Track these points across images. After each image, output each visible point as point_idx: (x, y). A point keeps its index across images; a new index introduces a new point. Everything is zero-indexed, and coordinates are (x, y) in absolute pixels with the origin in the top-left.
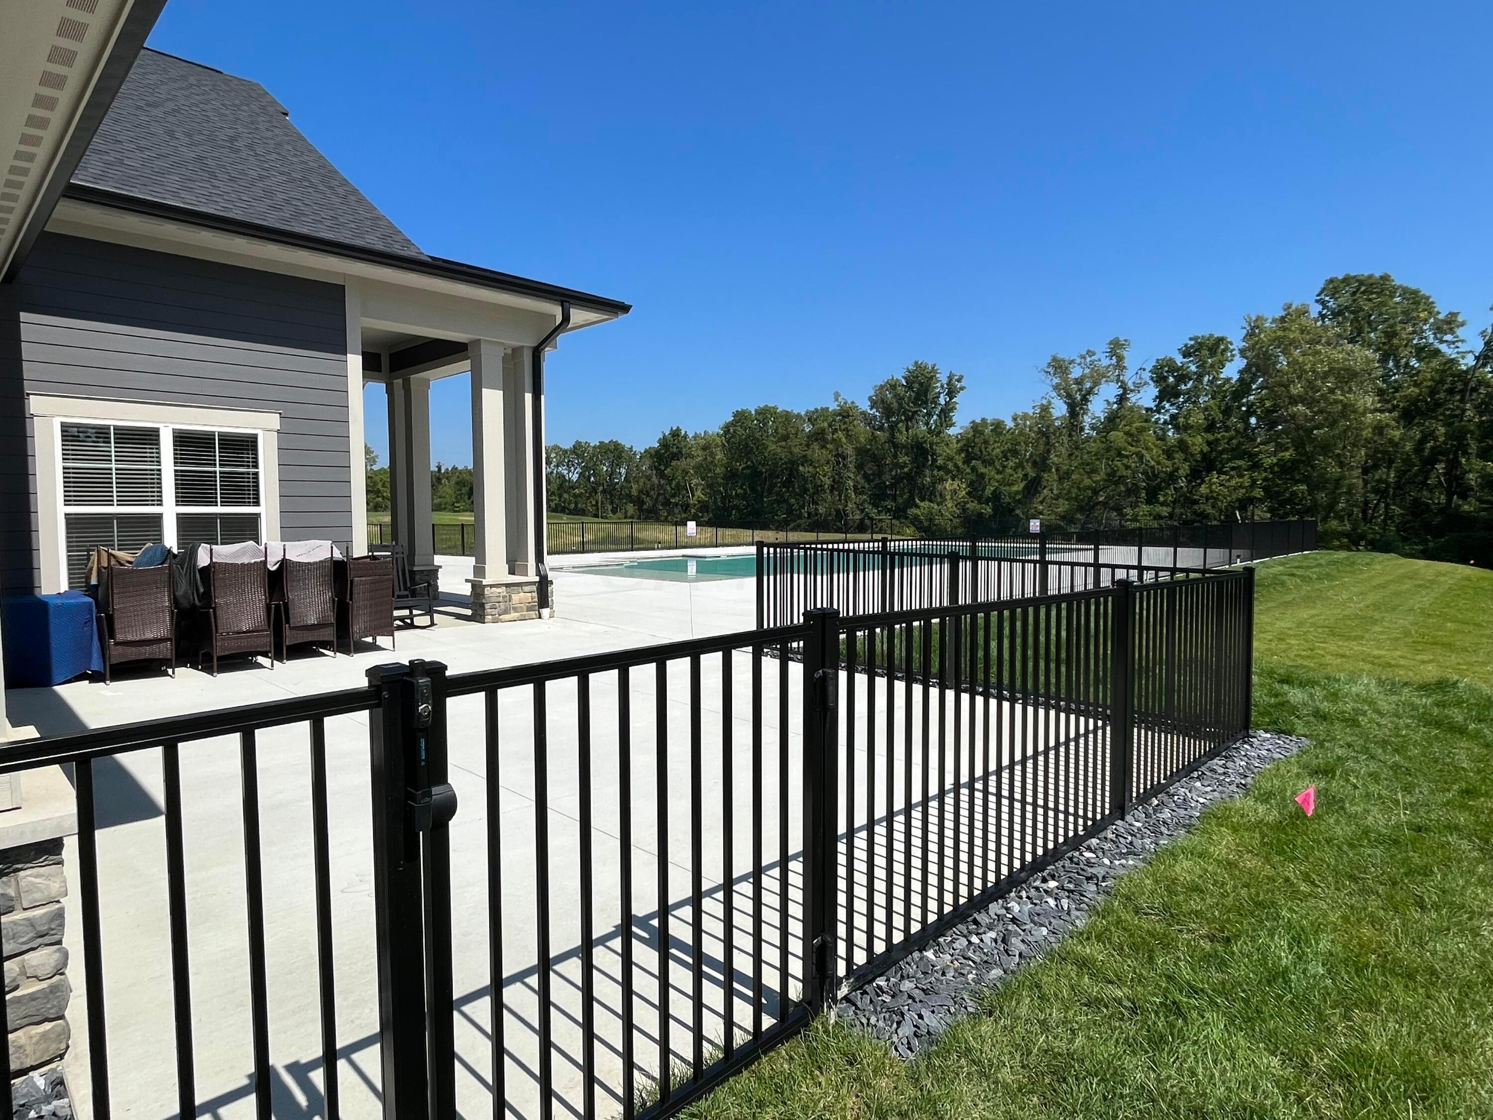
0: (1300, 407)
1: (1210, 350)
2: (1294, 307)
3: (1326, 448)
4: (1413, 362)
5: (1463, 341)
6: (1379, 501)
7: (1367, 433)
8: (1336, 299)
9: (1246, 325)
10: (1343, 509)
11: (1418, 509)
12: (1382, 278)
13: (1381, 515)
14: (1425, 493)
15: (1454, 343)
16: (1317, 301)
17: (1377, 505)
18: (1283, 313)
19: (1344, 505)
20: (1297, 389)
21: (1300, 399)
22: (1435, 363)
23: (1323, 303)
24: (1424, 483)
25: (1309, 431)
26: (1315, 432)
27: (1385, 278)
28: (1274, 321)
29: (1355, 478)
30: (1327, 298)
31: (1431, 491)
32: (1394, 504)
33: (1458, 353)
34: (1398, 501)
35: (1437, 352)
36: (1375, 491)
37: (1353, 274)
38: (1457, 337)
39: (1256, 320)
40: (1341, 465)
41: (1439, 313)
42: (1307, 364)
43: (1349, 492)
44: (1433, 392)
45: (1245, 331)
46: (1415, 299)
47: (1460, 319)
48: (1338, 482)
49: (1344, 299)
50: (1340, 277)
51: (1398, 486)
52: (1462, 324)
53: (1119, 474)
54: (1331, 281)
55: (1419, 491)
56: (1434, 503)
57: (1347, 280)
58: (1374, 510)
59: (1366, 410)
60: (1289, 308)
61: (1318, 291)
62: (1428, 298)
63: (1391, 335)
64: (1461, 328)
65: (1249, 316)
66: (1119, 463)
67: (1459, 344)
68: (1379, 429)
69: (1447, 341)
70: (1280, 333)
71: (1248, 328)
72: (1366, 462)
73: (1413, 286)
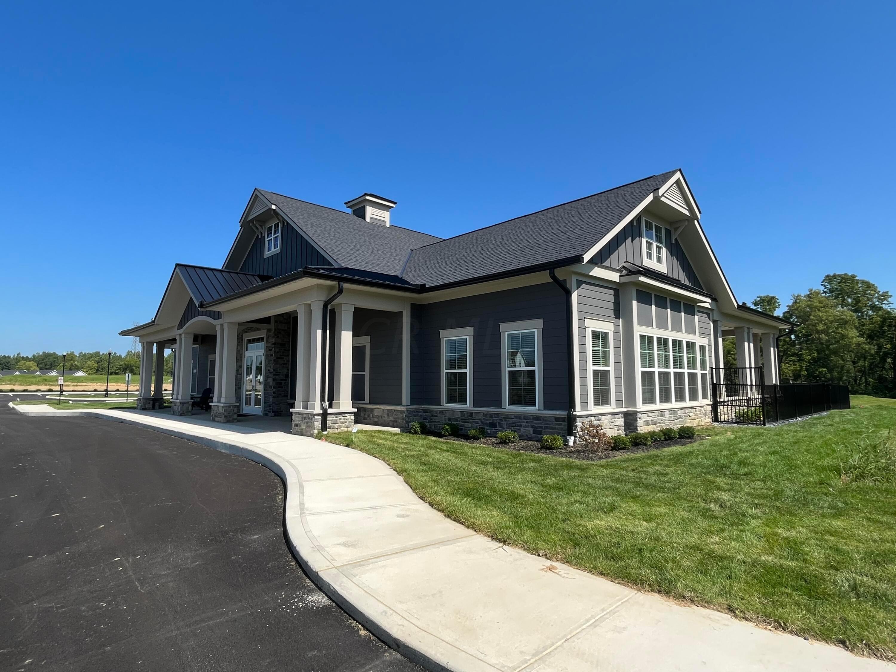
0: (823, 336)
1: (768, 302)
2: (813, 290)
3: (835, 353)
4: (870, 312)
5: (892, 304)
6: (862, 376)
7: (853, 346)
8: (831, 284)
9: (792, 298)
10: (846, 380)
11: (881, 379)
12: (851, 276)
13: (863, 383)
14: (884, 372)
15: (888, 304)
16: (822, 285)
17: (861, 378)
18: (809, 293)
19: (846, 378)
20: (820, 327)
21: (823, 332)
22: (880, 313)
23: (825, 286)
24: (883, 367)
25: (828, 347)
26: (831, 346)
27: (853, 276)
28: (805, 296)
29: (849, 366)
30: (826, 284)
31: (887, 371)
32: (869, 378)
33: (890, 309)
34: (871, 376)
35: (881, 308)
36: (860, 371)
37: (837, 274)
38: (889, 302)
39: (798, 296)
40: (843, 360)
41: (879, 292)
42: (823, 317)
43: (848, 371)
44: (881, 327)
45: (792, 301)
46: (868, 285)
47: (889, 294)
48: (842, 367)
49: (835, 285)
50: (832, 275)
51: (870, 369)
52: (891, 296)
53: (731, 362)
54: (828, 276)
55: (881, 371)
56: (889, 377)
57: (835, 276)
58: (860, 381)
59: (853, 337)
60: (811, 291)
61: (822, 280)
62: (874, 285)
63: (857, 301)
64: (890, 298)
65: (794, 294)
66: (730, 358)
67: (891, 305)
68: (858, 344)
69: (884, 303)
70: (809, 303)
71: (794, 300)
72: (854, 359)
73: (866, 279)
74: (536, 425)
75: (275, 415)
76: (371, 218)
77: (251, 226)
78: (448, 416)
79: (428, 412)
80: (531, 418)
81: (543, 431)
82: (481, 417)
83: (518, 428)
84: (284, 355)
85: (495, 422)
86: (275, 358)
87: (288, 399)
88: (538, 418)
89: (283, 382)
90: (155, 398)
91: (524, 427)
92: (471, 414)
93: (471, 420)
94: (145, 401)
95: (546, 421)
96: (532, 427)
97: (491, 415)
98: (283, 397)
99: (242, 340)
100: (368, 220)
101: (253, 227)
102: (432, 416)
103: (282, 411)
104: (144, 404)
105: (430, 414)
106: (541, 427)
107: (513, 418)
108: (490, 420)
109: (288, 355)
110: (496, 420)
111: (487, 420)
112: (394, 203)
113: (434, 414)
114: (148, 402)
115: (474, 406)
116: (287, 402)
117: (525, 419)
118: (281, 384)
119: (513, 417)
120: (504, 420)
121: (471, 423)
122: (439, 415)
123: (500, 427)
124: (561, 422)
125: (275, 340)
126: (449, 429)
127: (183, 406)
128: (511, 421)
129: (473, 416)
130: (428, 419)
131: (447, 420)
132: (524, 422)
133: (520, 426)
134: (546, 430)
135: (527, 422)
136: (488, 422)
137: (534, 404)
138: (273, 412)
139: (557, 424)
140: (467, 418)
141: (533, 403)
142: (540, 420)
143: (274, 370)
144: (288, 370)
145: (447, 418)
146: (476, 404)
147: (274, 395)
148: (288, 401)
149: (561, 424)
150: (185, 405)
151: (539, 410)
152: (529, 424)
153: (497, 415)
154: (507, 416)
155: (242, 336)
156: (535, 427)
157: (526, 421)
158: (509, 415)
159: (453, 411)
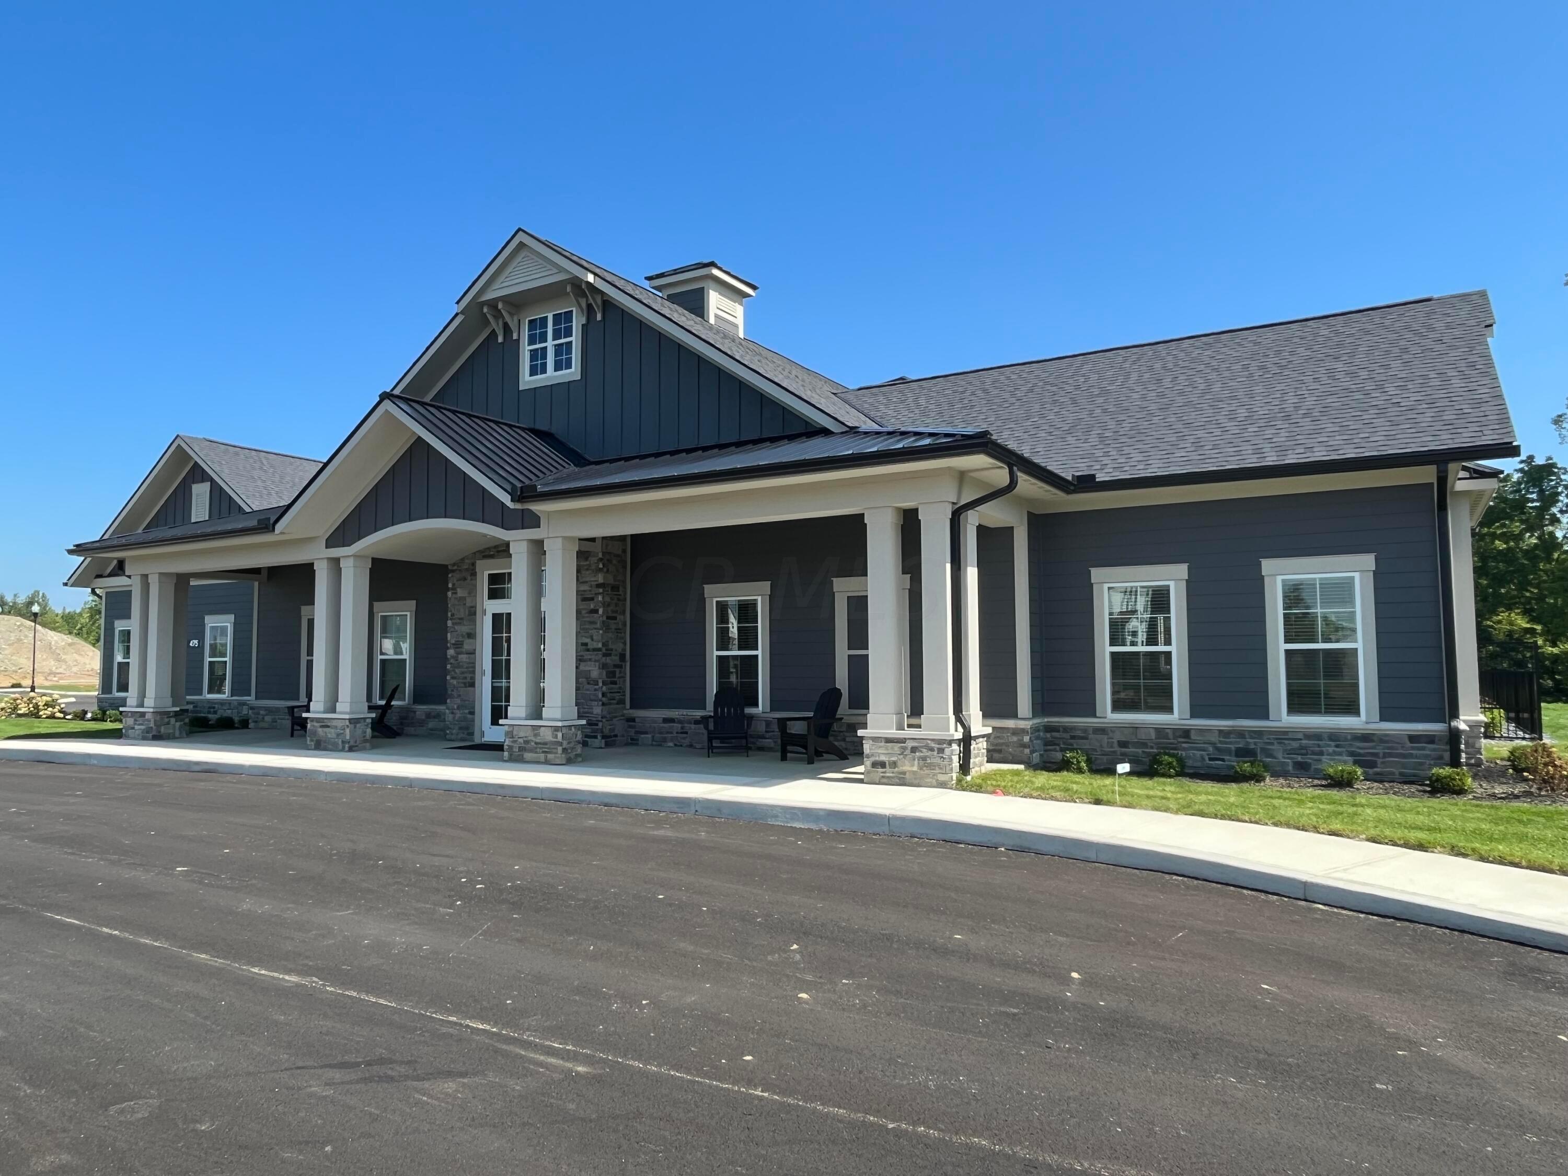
74: (1362, 751)
75: (608, 745)
76: (716, 316)
77: (485, 314)
78: (1118, 737)
79: (1058, 731)
80: (1349, 737)
81: (1379, 761)
82: (1214, 738)
83: (1315, 757)
84: (616, 612)
85: (1252, 746)
86: (605, 618)
87: (625, 708)
88: (1366, 738)
89: (618, 670)
90: (181, 710)
91: (1328, 755)
92: (1186, 733)
93: (1184, 745)
94: (158, 718)
95: (1387, 742)
96: (1352, 754)
97: (1241, 734)
98: (617, 704)
99: (474, 574)
100: (712, 320)
101: (489, 316)
102: (1073, 737)
103: (616, 736)
104: (158, 726)
105: (1067, 736)
106: (1376, 755)
107: (1301, 739)
108: (1238, 743)
109: (624, 613)
110: (1255, 744)
111: (1230, 743)
112: (754, 288)
113: (1079, 733)
114: (166, 720)
115: (1193, 715)
116: (623, 715)
117: (1331, 740)
118: (614, 673)
119: (1300, 736)
120: (1275, 742)
121: (1184, 749)
122: (1090, 736)
123: (1267, 757)
124: (1424, 745)
125: (604, 578)
126: (1174, 764)
127: (355, 727)
128: (1295, 744)
129: (1193, 737)
130: (1058, 745)
131: (1116, 745)
132: (1329, 746)
133: (1321, 753)
134: (1387, 759)
135: (1337, 746)
136: (1232, 747)
137: (1357, 713)
138: (603, 737)
139: (1413, 748)
140: (1175, 741)
141: (1352, 708)
142: (1372, 741)
143: (603, 645)
144: (625, 643)
145: (1115, 741)
146: (1196, 711)
147: (604, 699)
148: (625, 712)
149: (1423, 749)
150: (358, 725)
151: (1367, 723)
152: (1344, 750)
153: (1259, 734)
154: (1282, 736)
155: (474, 564)
156: (1360, 755)
157: (1333, 744)
158: (1290, 734)
159: (1135, 728)
